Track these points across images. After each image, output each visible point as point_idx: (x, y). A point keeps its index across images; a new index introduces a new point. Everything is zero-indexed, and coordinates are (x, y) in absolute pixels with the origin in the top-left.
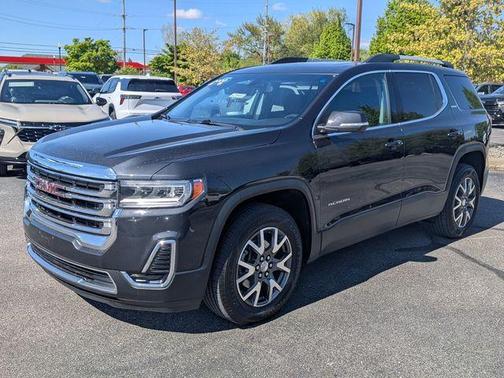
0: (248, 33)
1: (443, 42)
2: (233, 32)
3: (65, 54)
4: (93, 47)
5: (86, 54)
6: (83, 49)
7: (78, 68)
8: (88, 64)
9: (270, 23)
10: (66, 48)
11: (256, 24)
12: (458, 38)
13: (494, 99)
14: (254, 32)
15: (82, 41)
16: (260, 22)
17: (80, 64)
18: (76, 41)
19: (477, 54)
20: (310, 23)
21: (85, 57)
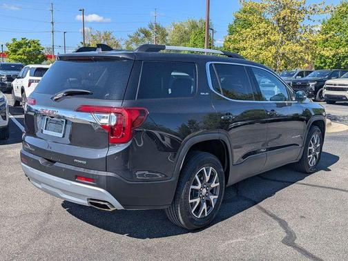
0: (142, 35)
1: (262, 41)
2: (132, 35)
3: (6, 49)
4: (27, 44)
5: (21, 50)
6: (19, 46)
7: (15, 60)
8: (23, 56)
9: (158, 28)
10: (7, 45)
11: (148, 29)
12: (272, 38)
13: (307, 81)
14: (147, 34)
15: (19, 40)
16: (151, 27)
17: (17, 57)
18: (14, 40)
19: (287, 50)
20: (186, 28)
21: (20, 51)
